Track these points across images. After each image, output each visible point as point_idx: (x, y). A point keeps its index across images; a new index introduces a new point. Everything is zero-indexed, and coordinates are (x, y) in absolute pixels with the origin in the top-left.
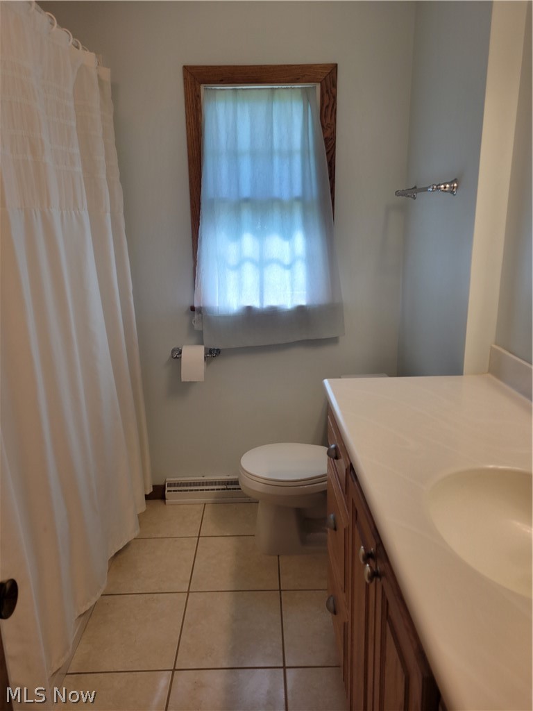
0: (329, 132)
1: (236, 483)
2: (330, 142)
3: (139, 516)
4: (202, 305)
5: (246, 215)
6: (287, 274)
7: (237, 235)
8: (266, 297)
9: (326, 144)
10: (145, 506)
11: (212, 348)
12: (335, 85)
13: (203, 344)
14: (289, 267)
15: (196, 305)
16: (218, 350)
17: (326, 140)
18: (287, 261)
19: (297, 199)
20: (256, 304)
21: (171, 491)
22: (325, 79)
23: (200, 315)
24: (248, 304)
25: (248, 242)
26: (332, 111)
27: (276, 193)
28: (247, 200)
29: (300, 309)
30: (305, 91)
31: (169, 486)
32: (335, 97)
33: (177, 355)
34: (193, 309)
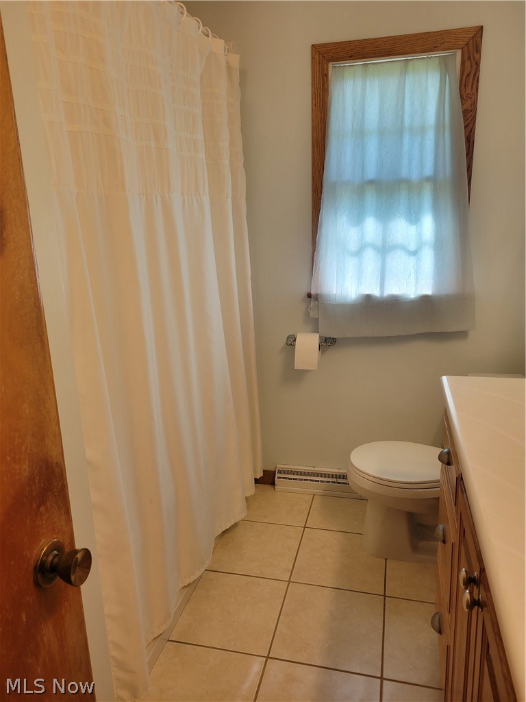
0: (469, 103)
1: (345, 477)
2: (470, 115)
3: (247, 499)
4: (318, 292)
5: (370, 198)
6: (412, 260)
7: (358, 219)
8: (387, 286)
9: (464, 116)
10: (254, 490)
11: (328, 336)
12: (478, 50)
13: (318, 333)
14: (415, 253)
15: (313, 292)
16: (333, 339)
17: (465, 112)
18: (412, 247)
19: (428, 179)
20: (376, 292)
21: (280, 478)
22: (467, 44)
23: (317, 302)
24: (368, 293)
25: (371, 226)
26: (474, 79)
27: (404, 173)
28: (371, 182)
29: (425, 299)
30: (443, 60)
31: (279, 473)
32: (478, 64)
33: (291, 342)
34: (309, 296)
